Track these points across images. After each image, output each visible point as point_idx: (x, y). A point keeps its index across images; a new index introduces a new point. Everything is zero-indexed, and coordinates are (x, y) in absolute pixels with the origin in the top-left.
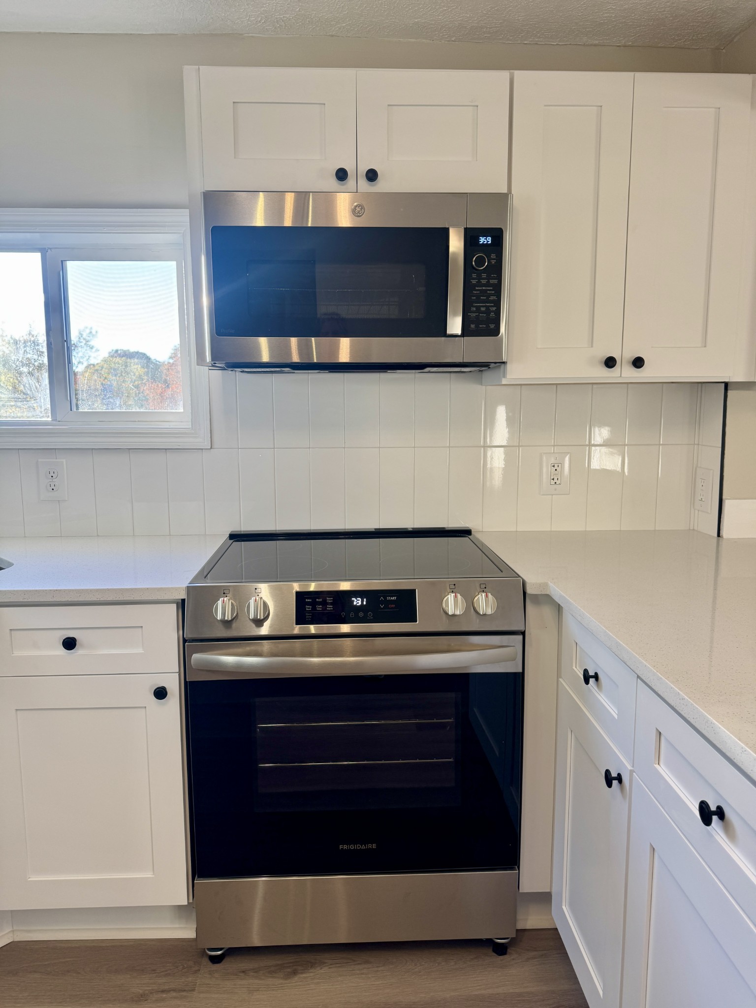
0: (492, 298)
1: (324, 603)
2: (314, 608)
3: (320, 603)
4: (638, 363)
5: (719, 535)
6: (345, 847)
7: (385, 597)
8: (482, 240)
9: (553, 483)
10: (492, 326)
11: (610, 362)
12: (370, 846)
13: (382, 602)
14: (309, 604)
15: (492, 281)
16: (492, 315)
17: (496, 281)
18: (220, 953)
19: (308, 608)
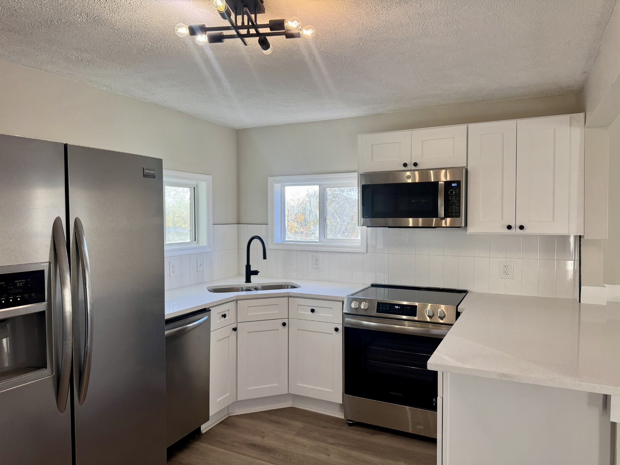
0: (457, 204)
1: (386, 307)
2: (382, 308)
3: (384, 307)
4: (522, 228)
5: (580, 302)
6: (392, 393)
7: (406, 307)
8: (453, 185)
9: (505, 273)
10: (457, 214)
11: (509, 227)
12: (401, 395)
13: (405, 309)
14: (381, 306)
15: (457, 199)
16: (457, 210)
17: (459, 199)
18: (351, 422)
19: (381, 308)
